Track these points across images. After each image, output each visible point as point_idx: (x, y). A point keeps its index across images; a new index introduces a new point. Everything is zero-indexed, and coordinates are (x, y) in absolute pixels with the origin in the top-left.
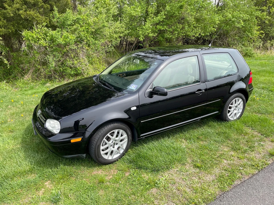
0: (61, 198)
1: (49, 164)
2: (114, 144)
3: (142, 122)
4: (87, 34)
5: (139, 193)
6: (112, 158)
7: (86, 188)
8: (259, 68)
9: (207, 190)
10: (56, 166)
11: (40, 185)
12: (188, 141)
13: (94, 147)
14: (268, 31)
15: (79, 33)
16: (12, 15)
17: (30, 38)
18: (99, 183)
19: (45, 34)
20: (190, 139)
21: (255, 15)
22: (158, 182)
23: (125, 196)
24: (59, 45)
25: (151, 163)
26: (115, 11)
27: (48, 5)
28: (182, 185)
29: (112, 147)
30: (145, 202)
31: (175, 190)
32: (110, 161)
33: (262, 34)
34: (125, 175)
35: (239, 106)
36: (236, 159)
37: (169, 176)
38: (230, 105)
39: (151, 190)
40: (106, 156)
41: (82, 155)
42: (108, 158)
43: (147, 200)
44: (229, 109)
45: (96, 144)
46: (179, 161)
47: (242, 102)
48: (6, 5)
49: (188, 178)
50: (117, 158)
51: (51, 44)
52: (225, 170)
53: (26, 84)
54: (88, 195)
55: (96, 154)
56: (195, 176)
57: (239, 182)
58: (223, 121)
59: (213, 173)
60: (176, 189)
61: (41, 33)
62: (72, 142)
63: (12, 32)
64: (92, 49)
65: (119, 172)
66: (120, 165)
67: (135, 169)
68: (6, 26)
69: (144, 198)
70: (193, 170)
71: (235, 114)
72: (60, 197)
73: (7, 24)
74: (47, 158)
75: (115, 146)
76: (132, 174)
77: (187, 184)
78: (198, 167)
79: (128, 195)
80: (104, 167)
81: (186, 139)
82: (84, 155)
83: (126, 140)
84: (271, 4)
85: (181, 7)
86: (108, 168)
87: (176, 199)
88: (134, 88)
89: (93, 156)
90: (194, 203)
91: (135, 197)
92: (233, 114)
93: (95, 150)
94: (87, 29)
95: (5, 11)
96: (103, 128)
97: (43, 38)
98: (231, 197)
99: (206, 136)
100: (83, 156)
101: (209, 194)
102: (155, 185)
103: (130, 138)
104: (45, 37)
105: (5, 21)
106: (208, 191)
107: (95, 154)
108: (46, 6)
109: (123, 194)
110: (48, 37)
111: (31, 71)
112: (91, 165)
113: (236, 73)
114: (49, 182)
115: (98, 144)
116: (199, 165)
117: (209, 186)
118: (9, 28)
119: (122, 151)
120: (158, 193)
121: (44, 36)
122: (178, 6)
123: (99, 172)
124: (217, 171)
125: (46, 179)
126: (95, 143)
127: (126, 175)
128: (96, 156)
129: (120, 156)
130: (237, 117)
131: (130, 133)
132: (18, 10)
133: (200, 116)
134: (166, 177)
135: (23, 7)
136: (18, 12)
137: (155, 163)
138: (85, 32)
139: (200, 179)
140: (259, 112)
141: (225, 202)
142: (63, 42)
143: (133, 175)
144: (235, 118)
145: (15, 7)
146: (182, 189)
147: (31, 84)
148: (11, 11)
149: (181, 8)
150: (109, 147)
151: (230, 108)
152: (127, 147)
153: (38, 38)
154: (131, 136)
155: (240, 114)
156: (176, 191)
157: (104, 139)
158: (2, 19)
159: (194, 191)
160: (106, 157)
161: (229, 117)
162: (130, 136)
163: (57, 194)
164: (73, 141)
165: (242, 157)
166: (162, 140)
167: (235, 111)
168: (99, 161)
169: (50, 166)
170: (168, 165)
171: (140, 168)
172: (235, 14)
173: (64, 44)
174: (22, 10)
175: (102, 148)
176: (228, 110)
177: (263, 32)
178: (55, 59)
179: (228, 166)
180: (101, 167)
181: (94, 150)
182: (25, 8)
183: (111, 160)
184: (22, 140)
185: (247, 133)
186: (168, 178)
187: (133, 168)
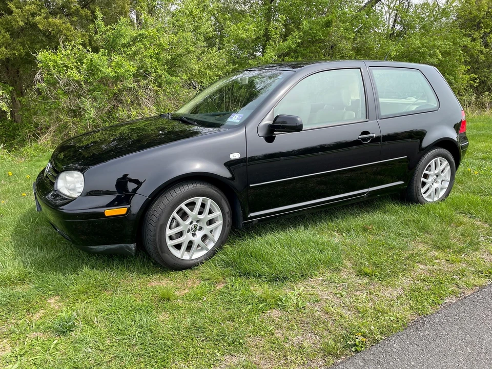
0: (76, 324)
1: (61, 268)
2: (195, 227)
3: (251, 185)
4: (156, 63)
5: (243, 318)
6: (191, 257)
7: (131, 309)
8: (472, 132)
9: (387, 313)
10: (75, 270)
11: (37, 302)
12: (344, 234)
13: (152, 228)
14: (485, 76)
15: (141, 61)
16: (22, 24)
17: (51, 64)
18: (159, 301)
19: (80, 60)
20: (348, 231)
21: (462, 44)
22: (284, 299)
23: (213, 321)
24: (104, 81)
25: (270, 265)
26: (209, 30)
27: (88, 11)
28: (333, 304)
29: (190, 234)
30: (255, 333)
31: (319, 313)
32: (185, 262)
33: (474, 80)
34: (215, 287)
35: (442, 174)
36: (443, 262)
37: (305, 289)
38: (425, 172)
39: (269, 312)
40: (178, 251)
41: (128, 245)
42: (182, 256)
43: (260, 329)
44: (423, 179)
45: (157, 223)
46: (328, 263)
47: (449, 167)
48: (11, 5)
49: (345, 293)
50: (200, 259)
51: (89, 78)
52: (423, 280)
53: (41, 150)
54: (135, 321)
55: (158, 244)
56: (359, 291)
57: (454, 299)
58: (412, 204)
59: (398, 286)
60: (322, 310)
61: (72, 58)
62: (106, 215)
63: (20, 55)
64: (165, 91)
65: (203, 282)
66: (206, 270)
67: (236, 276)
68: (10, 44)
69: (254, 325)
70: (356, 280)
71: (436, 189)
72: (74, 323)
73: (10, 42)
74: (60, 257)
75: (196, 233)
76: (230, 286)
77: (344, 303)
78: (366, 274)
79: (220, 321)
80: (173, 274)
81: (340, 231)
82: (133, 246)
83: (220, 223)
84: (487, 29)
85: (328, 24)
86: (182, 276)
87: (321, 329)
88: (237, 119)
89: (150, 247)
90: (360, 334)
91: (233, 324)
92: (432, 190)
93: (155, 235)
94: (157, 54)
95: (9, 17)
96: (172, 192)
97: (75, 66)
98: (441, 324)
99: (381, 226)
100: (130, 247)
101: (392, 318)
102: (278, 303)
103: (228, 219)
104: (78, 65)
105: (8, 35)
106: (389, 314)
107: (156, 244)
108: (85, 11)
109: (209, 318)
110: (84, 65)
111: (52, 128)
112: (147, 270)
113: (436, 107)
114: (57, 298)
115: (161, 222)
116: (368, 270)
117: (392, 306)
118: (14, 49)
119: (211, 246)
120: (283, 318)
121: (77, 63)
122: (323, 22)
123: (161, 283)
124: (405, 281)
125: (50, 293)
126: (154, 219)
127: (218, 288)
128: (156, 248)
129: (207, 254)
130: (440, 197)
131: (227, 209)
132: (34, 15)
133: (368, 188)
134: (301, 290)
135: (42, 11)
136: (33, 19)
137: (278, 266)
138: (154, 59)
139: (371, 293)
140: (481, 192)
141: (427, 332)
142: (112, 74)
143: (233, 286)
144: (436, 199)
145: (28, 10)
146: (335, 311)
147: (49, 151)
148: (19, 16)
149: (328, 27)
150: (184, 233)
151: (426, 176)
152: (222, 238)
153: (66, 66)
154: (229, 214)
155: (444, 190)
156: (322, 315)
157: (175, 214)
158: (3, 31)
159: (360, 315)
160: (177, 253)
161: (424, 196)
162: (227, 216)
163: (70, 318)
164: (109, 212)
165: (455, 260)
166: (293, 230)
167: (434, 184)
168: (163, 261)
169: (63, 270)
170: (304, 270)
171: (247, 274)
172: (425, 40)
173: (113, 77)
174: (40, 15)
175: (169, 232)
176: (422, 181)
177: (476, 77)
178: (95, 104)
179: (428, 275)
180: (167, 274)
181: (152, 234)
182: (46, 12)
183: (188, 262)
184: (15, 230)
185: (461, 222)
186: (304, 292)
187: (233, 276)
